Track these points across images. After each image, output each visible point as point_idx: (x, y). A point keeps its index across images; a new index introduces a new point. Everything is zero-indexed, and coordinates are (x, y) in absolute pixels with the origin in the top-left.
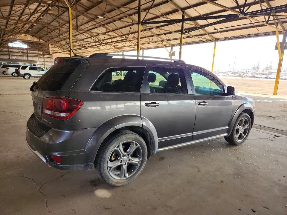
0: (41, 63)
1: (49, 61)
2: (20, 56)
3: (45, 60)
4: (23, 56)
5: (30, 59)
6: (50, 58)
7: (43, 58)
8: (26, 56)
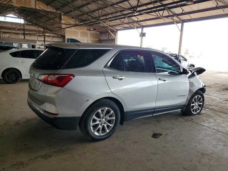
0: (41, 43)
1: (50, 40)
2: (14, 33)
3: (46, 39)
4: (18, 34)
5: (27, 37)
6: (52, 37)
7: (43, 37)
8: (21, 34)
